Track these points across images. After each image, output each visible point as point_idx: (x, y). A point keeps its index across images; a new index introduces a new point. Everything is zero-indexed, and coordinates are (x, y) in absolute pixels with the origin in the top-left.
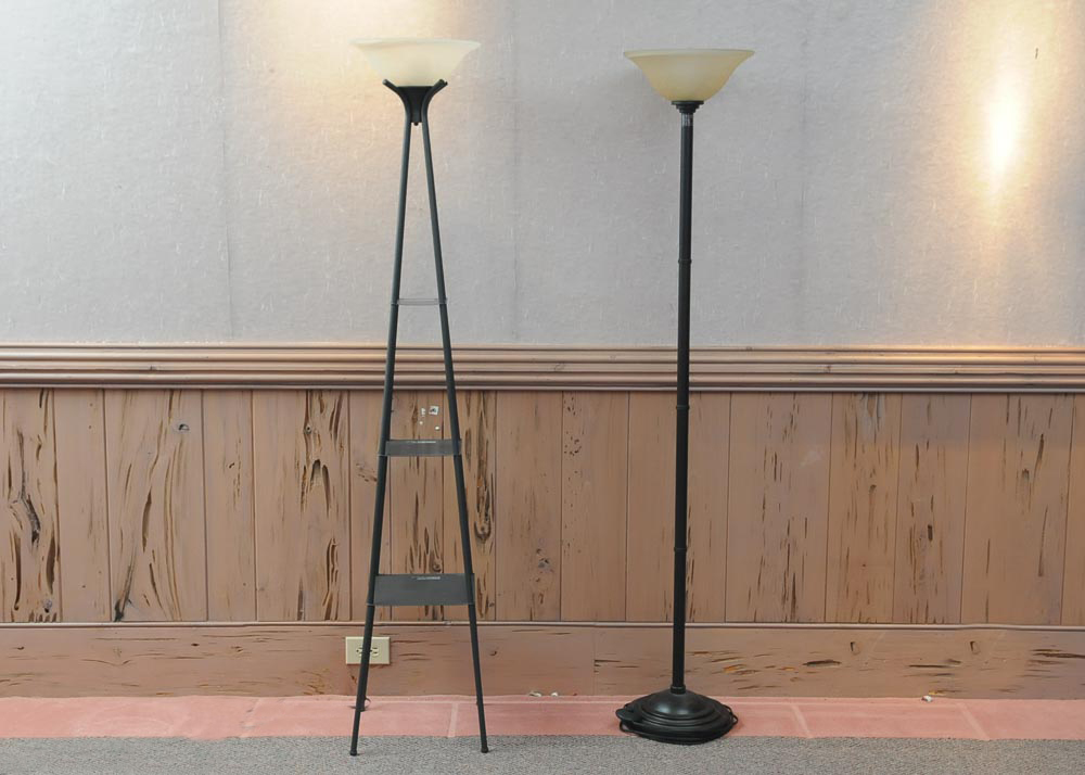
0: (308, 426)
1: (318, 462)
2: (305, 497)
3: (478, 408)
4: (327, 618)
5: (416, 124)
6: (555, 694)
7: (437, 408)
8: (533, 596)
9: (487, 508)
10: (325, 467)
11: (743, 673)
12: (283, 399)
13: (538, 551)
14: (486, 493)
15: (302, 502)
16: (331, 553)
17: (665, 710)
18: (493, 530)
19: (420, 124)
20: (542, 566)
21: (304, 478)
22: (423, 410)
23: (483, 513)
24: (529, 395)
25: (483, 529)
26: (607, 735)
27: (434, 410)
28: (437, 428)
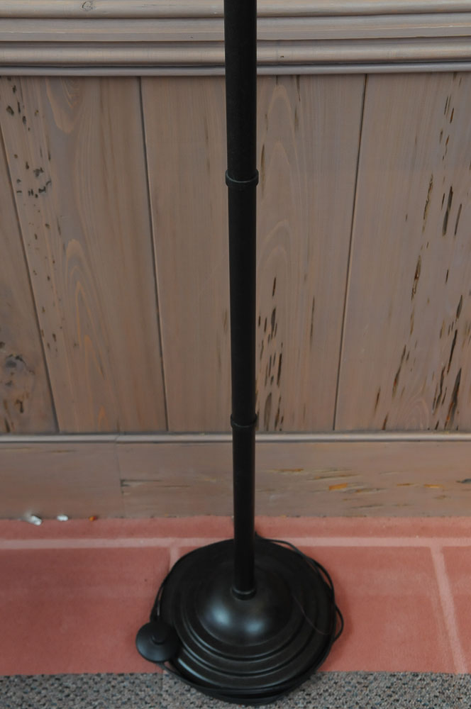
6: (63, 518)
11: (358, 491)
13: (1, 344)
20: (11, 364)
26: (122, 675)
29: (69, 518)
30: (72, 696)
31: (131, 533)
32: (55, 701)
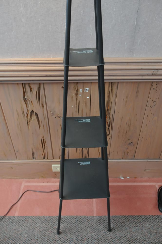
0: (26, 97)
1: (32, 112)
2: (29, 123)
3: (108, 90)
4: (44, 158)
6: (128, 178)
7: (88, 89)
8: (125, 152)
9: (109, 126)
10: (36, 114)
13: (129, 140)
14: (109, 121)
15: (28, 125)
16: (43, 141)
18: (111, 133)
20: (130, 144)
21: (27, 117)
22: (81, 90)
24: (135, 83)
26: (155, 216)
27: (86, 90)
28: (88, 97)
29: (130, 178)
30: (145, 220)
31: (146, 182)
32: (142, 222)
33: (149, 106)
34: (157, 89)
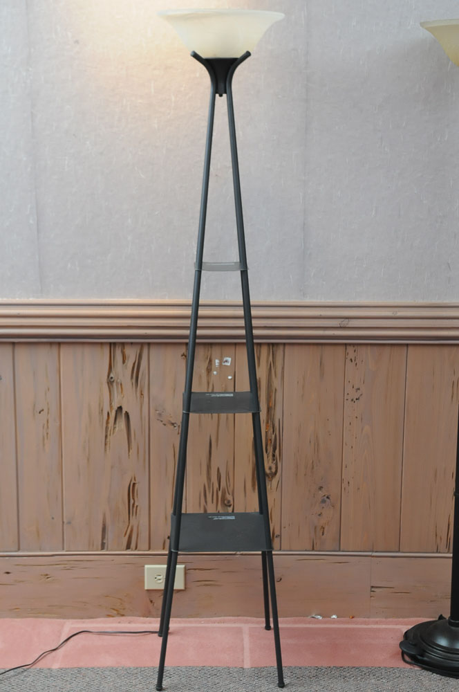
0: (112, 375)
1: (120, 408)
2: (108, 440)
3: (267, 361)
4: (128, 547)
5: (221, 96)
6: (334, 616)
7: (229, 359)
8: (315, 528)
9: (275, 449)
10: (127, 414)
12: (87, 351)
13: (321, 488)
14: (273, 436)
15: (106, 444)
16: (132, 490)
17: (443, 642)
19: (225, 95)
20: (323, 501)
21: (107, 422)
22: (217, 361)
23: (271, 454)
24: (315, 347)
25: (270, 468)
26: (392, 668)
27: (226, 361)
28: (230, 377)
29: (337, 617)
31: (376, 623)
33: (350, 400)
34: (357, 361)
